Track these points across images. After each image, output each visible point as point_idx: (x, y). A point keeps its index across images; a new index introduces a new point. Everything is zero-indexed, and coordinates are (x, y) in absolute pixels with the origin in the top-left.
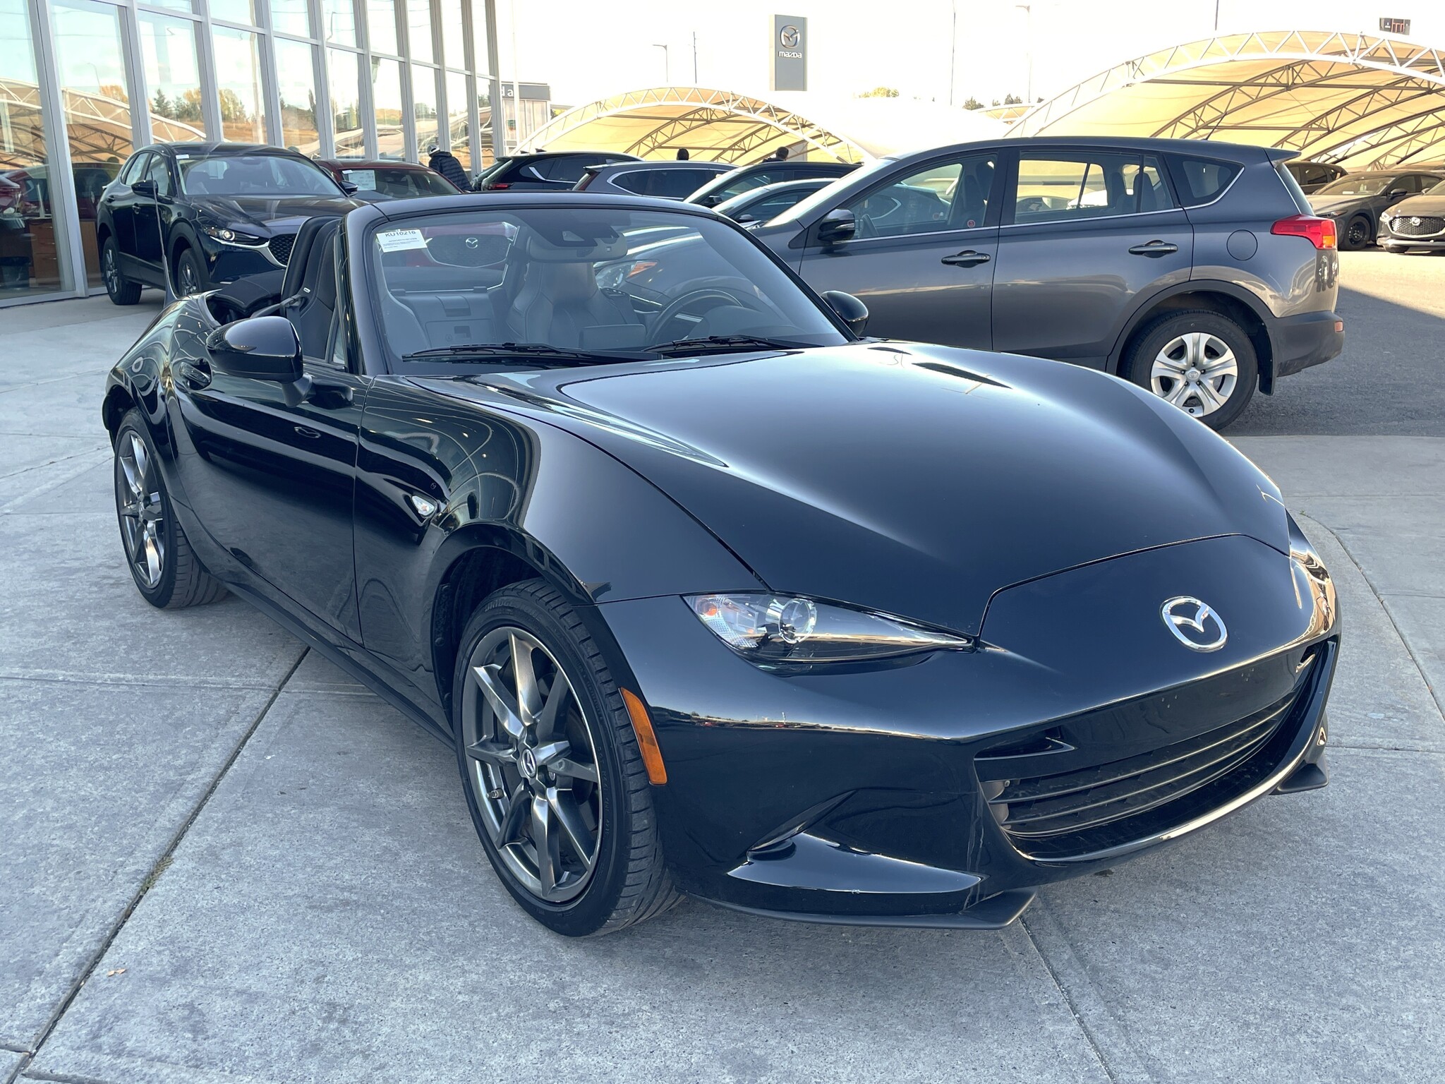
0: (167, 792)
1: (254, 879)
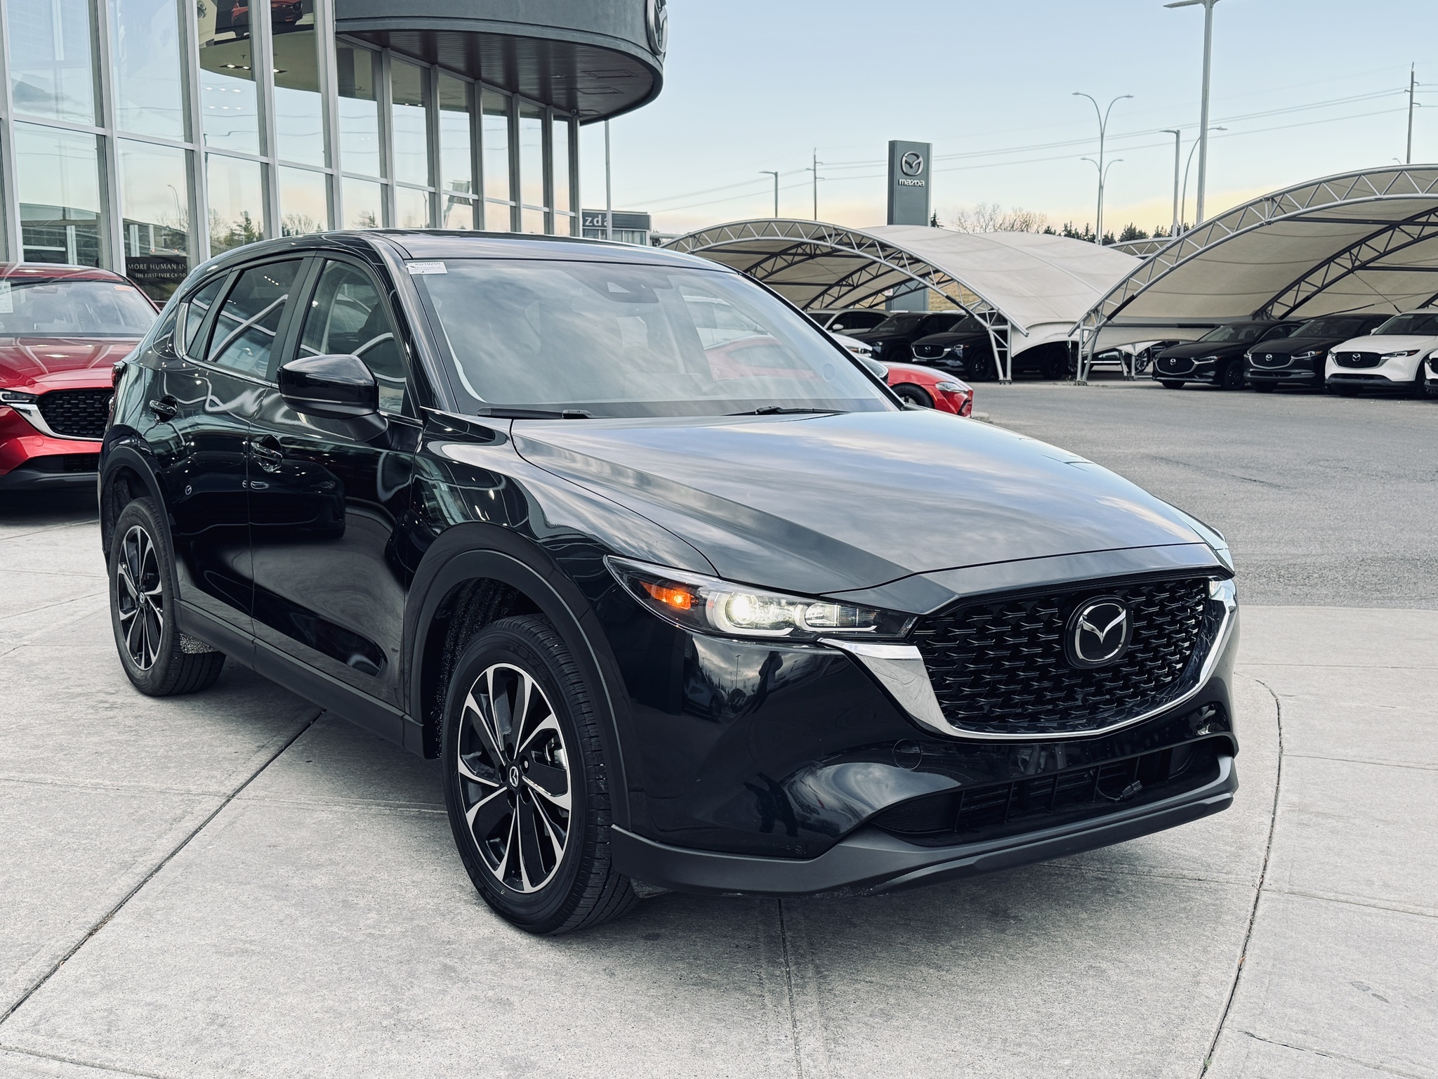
0: (120, 869)
1: (177, 932)
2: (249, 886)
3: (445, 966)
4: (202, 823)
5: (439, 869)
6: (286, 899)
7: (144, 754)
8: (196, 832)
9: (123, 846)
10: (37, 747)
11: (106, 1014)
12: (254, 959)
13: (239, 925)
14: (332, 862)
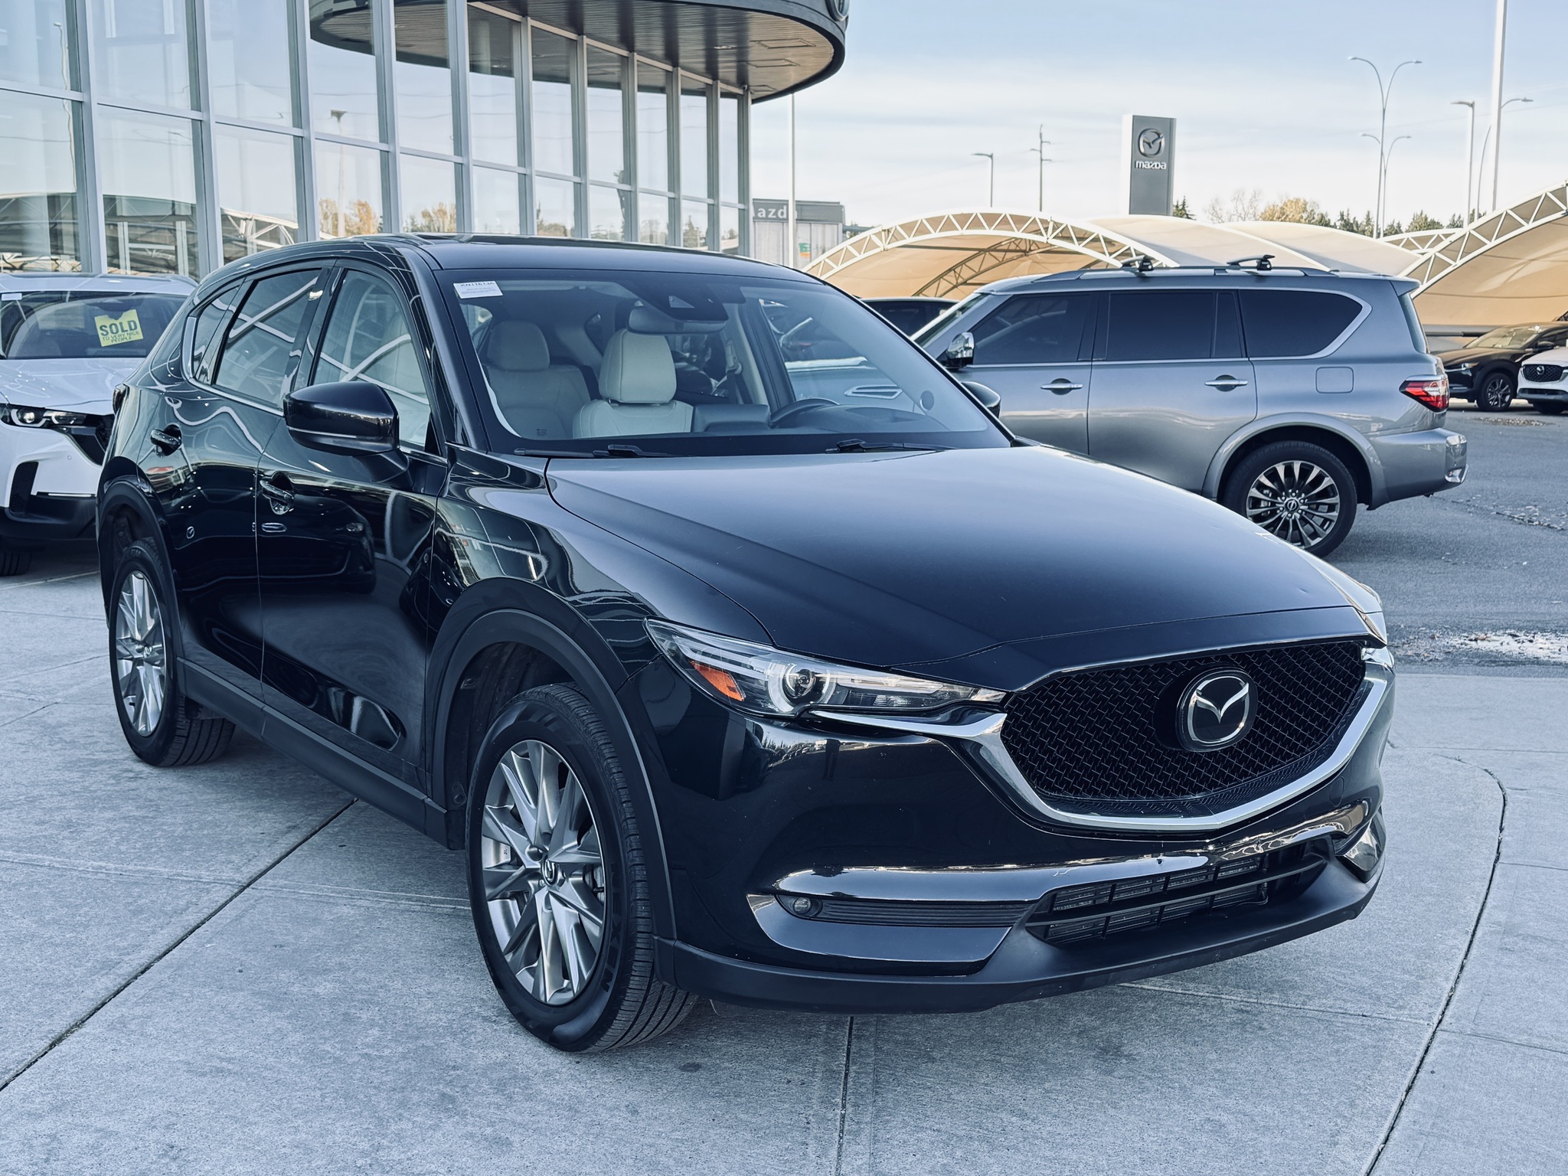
0: (102, 969)
1: (149, 1046)
2: (242, 993)
3: (443, 1095)
4: (206, 916)
5: (462, 978)
6: (280, 1010)
7: (160, 833)
8: (198, 927)
9: (110, 942)
10: (43, 823)
11: (48, 1140)
12: (228, 1080)
13: (219, 1039)
14: (342, 967)
